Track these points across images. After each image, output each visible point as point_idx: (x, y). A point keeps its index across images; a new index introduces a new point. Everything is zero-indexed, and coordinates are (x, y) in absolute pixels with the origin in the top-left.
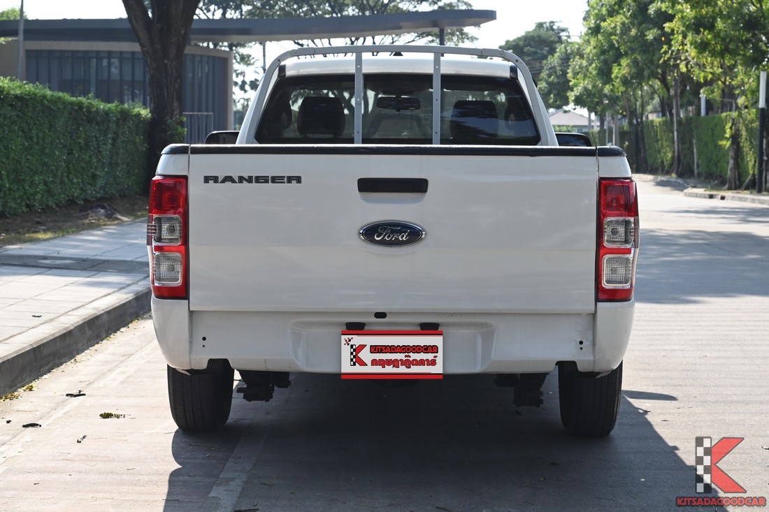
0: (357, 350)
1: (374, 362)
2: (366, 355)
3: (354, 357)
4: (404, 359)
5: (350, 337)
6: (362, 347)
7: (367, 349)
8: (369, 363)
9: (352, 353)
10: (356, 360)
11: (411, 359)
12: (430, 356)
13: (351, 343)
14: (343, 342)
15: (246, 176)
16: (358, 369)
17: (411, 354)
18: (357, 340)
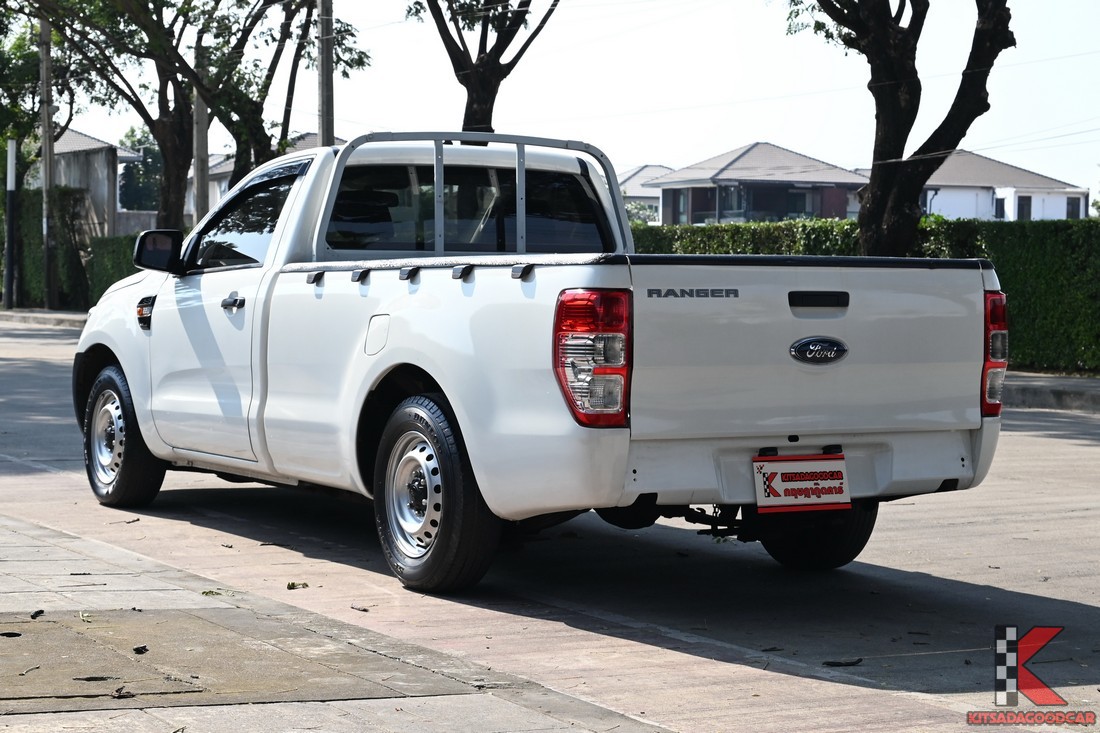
0: (770, 478)
1: (788, 492)
2: (778, 485)
3: (768, 487)
4: (814, 487)
5: (761, 464)
6: (774, 475)
7: (779, 477)
8: (782, 493)
9: (765, 483)
10: (771, 492)
11: (820, 487)
12: (835, 483)
13: (763, 471)
14: (756, 470)
15: (687, 289)
16: (773, 501)
17: (819, 481)
18: (769, 467)
